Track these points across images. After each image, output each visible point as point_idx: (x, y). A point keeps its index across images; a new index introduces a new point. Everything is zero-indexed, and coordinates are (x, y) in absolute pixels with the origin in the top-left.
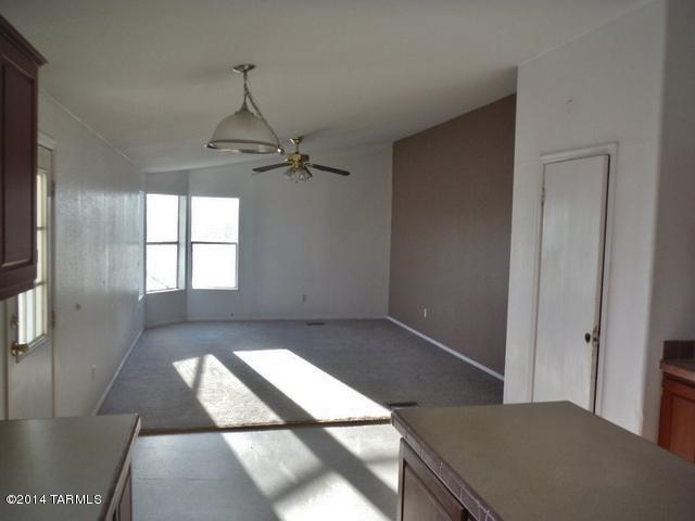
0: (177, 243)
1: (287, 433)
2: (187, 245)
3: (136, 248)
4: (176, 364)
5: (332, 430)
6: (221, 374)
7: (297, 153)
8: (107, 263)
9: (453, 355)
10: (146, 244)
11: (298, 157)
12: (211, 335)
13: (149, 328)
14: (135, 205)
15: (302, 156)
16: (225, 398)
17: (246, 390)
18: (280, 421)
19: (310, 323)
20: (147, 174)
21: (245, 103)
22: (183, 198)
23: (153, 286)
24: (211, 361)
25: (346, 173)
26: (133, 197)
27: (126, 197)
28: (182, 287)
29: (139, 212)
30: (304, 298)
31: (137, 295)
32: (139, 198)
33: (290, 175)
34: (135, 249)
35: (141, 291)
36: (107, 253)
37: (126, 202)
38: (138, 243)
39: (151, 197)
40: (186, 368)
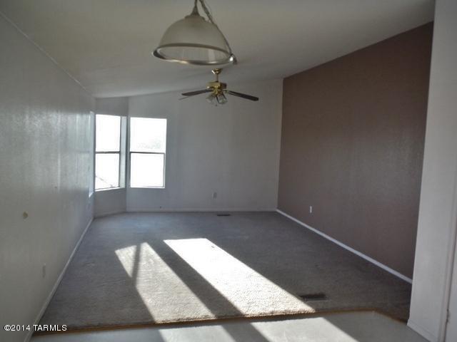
0: (119, 152)
1: (219, 329)
2: (126, 154)
3: (87, 156)
4: (118, 252)
5: (258, 325)
6: (155, 262)
7: (217, 82)
8: (59, 171)
9: (339, 246)
10: (95, 153)
11: (217, 86)
12: (145, 224)
13: (97, 218)
14: (86, 122)
15: (221, 84)
16: (160, 289)
17: (177, 280)
18: (212, 316)
19: (220, 215)
20: (97, 99)
21: (196, 7)
22: (124, 118)
23: (101, 185)
24: (147, 249)
25: (255, 99)
26: (85, 116)
27: (78, 117)
28: (123, 186)
29: (89, 128)
30: (215, 195)
31: (87, 192)
32: (90, 117)
33: (211, 100)
34: (85, 157)
35: (91, 189)
36: (59, 162)
37: (78, 121)
38: (88, 152)
39: (100, 117)
40: (125, 256)
